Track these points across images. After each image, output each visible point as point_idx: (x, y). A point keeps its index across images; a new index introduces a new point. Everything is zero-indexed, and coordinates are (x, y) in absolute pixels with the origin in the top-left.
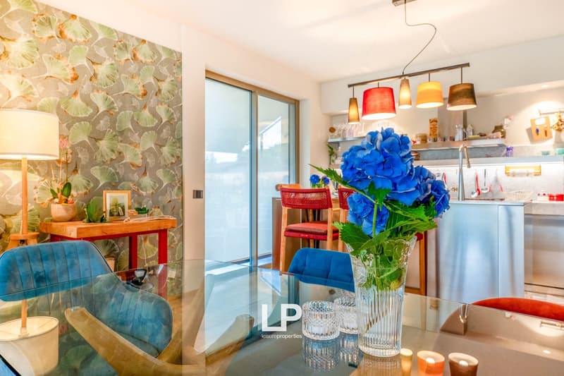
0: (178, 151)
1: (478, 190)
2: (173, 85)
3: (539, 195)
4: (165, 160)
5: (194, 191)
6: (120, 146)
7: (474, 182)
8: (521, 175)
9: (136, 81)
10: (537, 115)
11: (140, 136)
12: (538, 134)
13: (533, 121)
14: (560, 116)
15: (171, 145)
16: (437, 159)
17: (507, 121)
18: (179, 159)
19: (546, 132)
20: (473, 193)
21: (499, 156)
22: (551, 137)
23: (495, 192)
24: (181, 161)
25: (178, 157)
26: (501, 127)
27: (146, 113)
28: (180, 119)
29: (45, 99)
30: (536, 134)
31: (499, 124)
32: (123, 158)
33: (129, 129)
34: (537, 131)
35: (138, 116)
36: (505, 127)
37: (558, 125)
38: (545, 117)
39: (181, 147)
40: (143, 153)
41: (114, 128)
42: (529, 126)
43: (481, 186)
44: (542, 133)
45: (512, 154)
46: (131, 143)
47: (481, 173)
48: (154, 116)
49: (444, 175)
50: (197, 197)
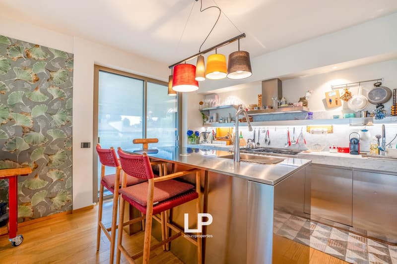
0: (68, 118)
1: (289, 142)
2: (65, 74)
3: (330, 148)
4: (55, 124)
5: (82, 143)
7: (286, 137)
8: (318, 132)
10: (330, 90)
11: (31, 108)
12: (331, 103)
13: (327, 94)
14: (347, 90)
15: (61, 114)
16: (263, 121)
17: (308, 94)
18: (69, 123)
19: (337, 101)
20: (286, 145)
21: (304, 119)
22: (341, 105)
23: (300, 144)
24: (71, 124)
25: (68, 121)
26: (304, 98)
27: (38, 92)
28: (71, 96)
30: (329, 102)
31: (303, 96)
32: (14, 122)
33: (22, 104)
34: (330, 101)
35: (30, 95)
36: (307, 99)
37: (345, 96)
38: (336, 91)
39: (71, 115)
40: (34, 119)
42: (324, 97)
43: (291, 140)
44: (334, 102)
45: (312, 117)
46: (22, 113)
47: (291, 131)
48: (45, 95)
49: (268, 131)
50: (84, 147)
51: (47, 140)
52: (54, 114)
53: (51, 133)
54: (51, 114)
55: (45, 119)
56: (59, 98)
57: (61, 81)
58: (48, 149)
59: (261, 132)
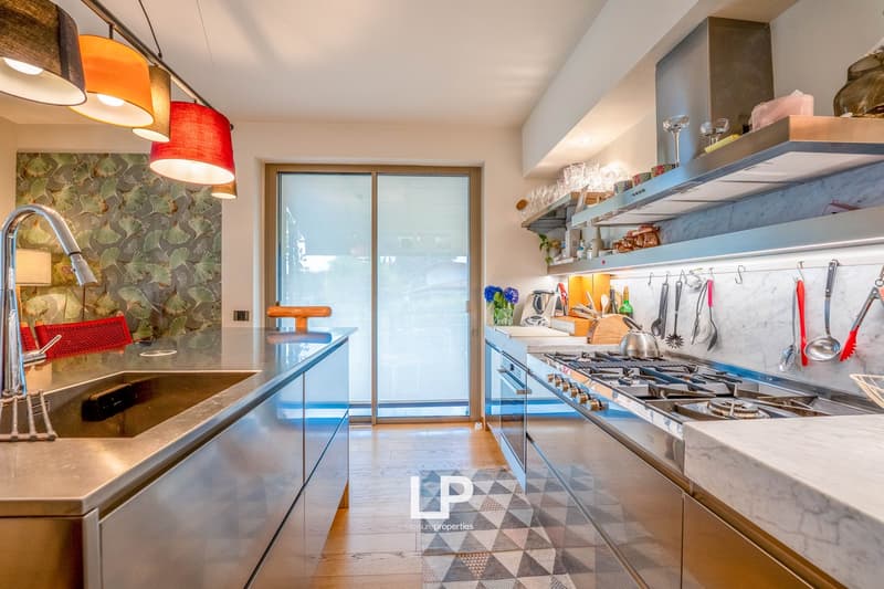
0: (216, 266)
4: (199, 278)
5: (235, 312)
6: (148, 267)
9: (166, 198)
11: (169, 254)
15: (208, 261)
18: (218, 275)
24: (219, 278)
25: (217, 273)
27: (177, 229)
28: (219, 229)
29: (81, 233)
32: (151, 278)
33: (157, 249)
35: (168, 234)
39: (220, 262)
40: (172, 272)
41: (141, 250)
46: (159, 263)
47: (815, 281)
48: (186, 232)
49: (710, 285)
50: (239, 319)
51: (189, 305)
52: (198, 262)
53: (193, 293)
54: (194, 263)
55: (187, 272)
56: (204, 235)
57: (205, 205)
58: (191, 320)
59: (686, 288)
